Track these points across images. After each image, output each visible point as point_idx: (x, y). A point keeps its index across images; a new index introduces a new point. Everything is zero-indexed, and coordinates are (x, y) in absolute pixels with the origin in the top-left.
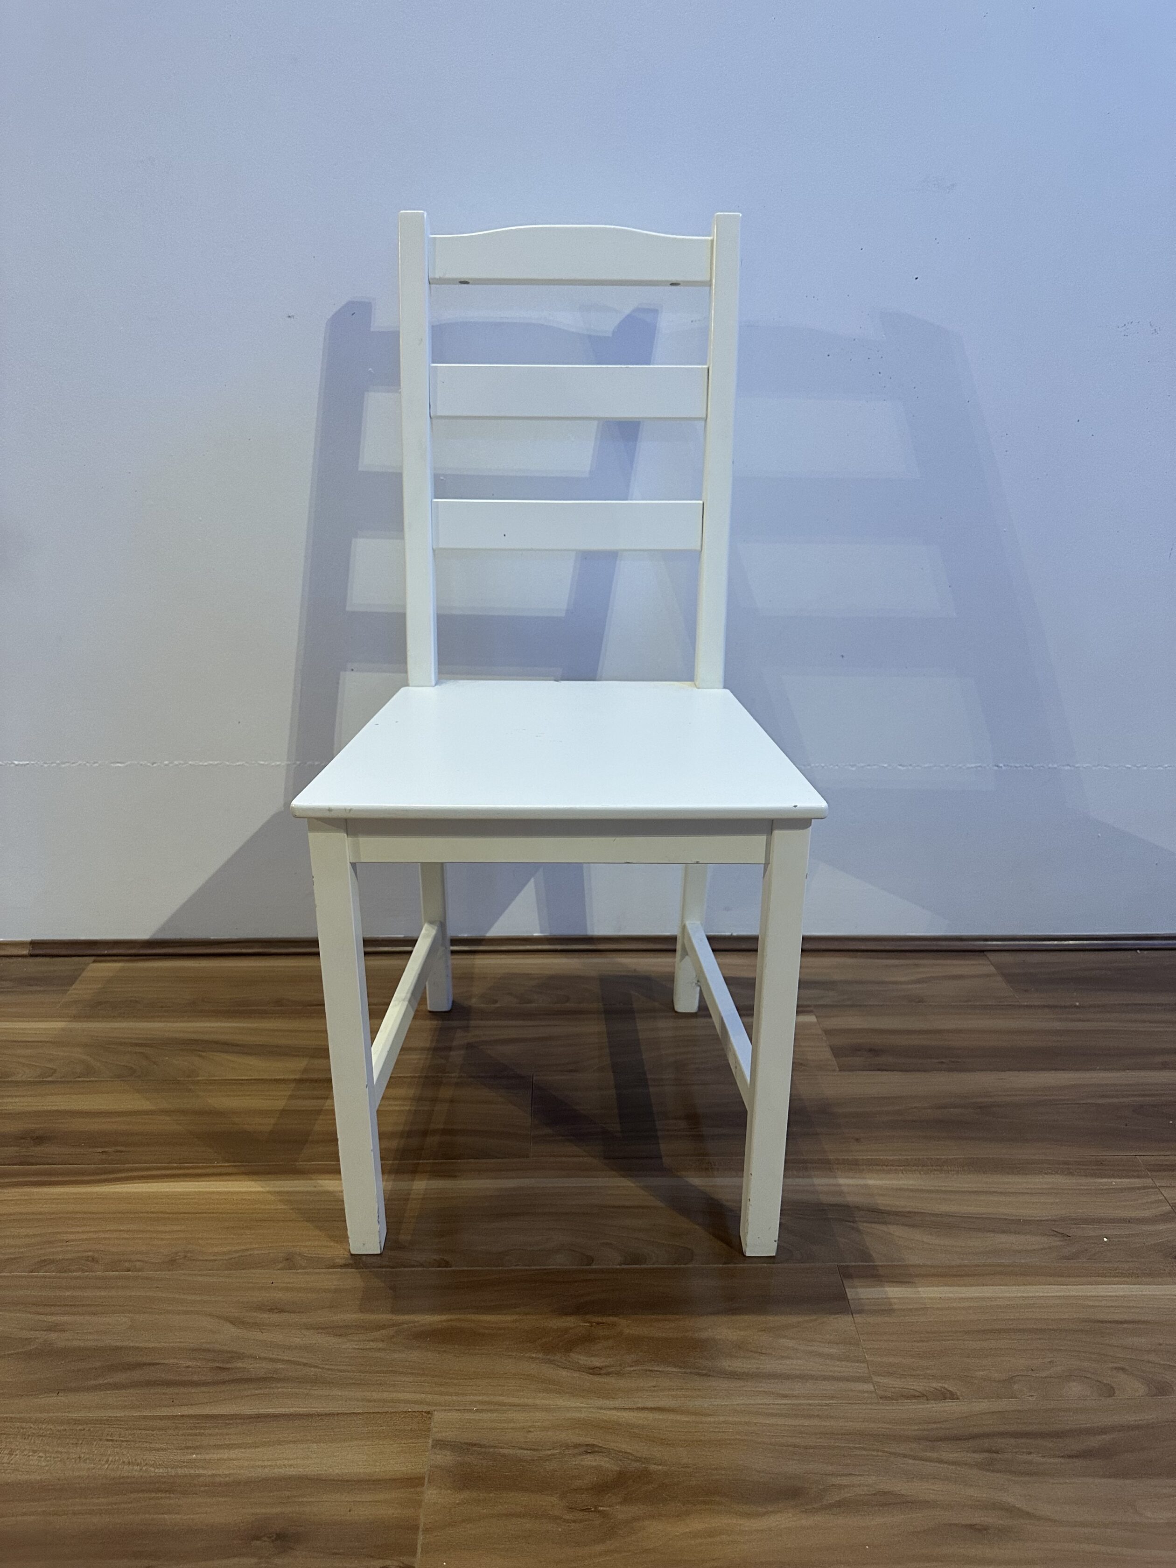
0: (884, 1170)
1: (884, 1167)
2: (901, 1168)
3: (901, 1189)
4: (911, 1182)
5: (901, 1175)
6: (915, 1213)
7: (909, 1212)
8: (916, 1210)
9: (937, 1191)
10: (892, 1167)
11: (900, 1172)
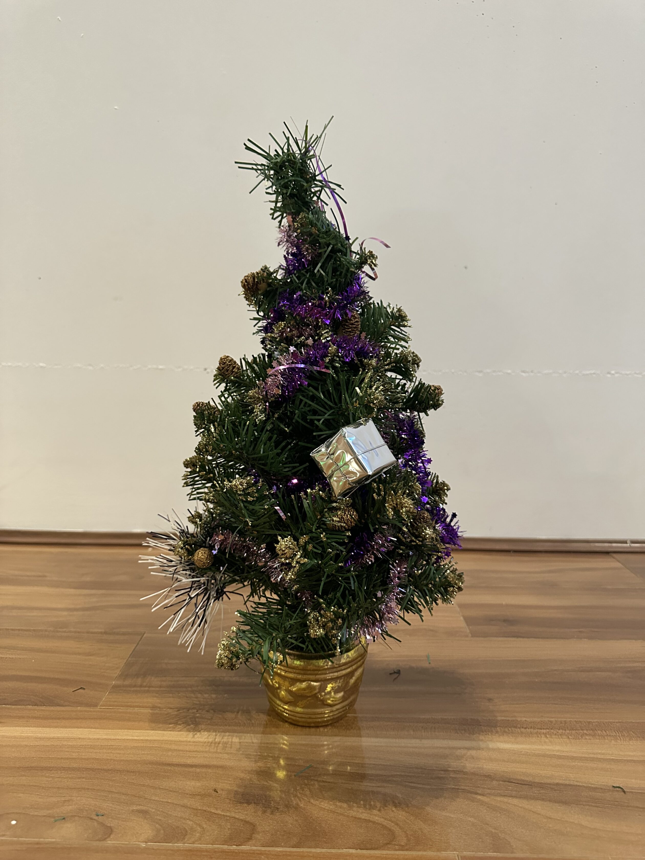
0: (522, 733)
1: (523, 730)
2: (545, 731)
3: (544, 756)
4: (558, 748)
5: (544, 739)
6: (566, 785)
7: (557, 784)
8: (567, 782)
9: (593, 759)
10: (532, 730)
11: (543, 736)
